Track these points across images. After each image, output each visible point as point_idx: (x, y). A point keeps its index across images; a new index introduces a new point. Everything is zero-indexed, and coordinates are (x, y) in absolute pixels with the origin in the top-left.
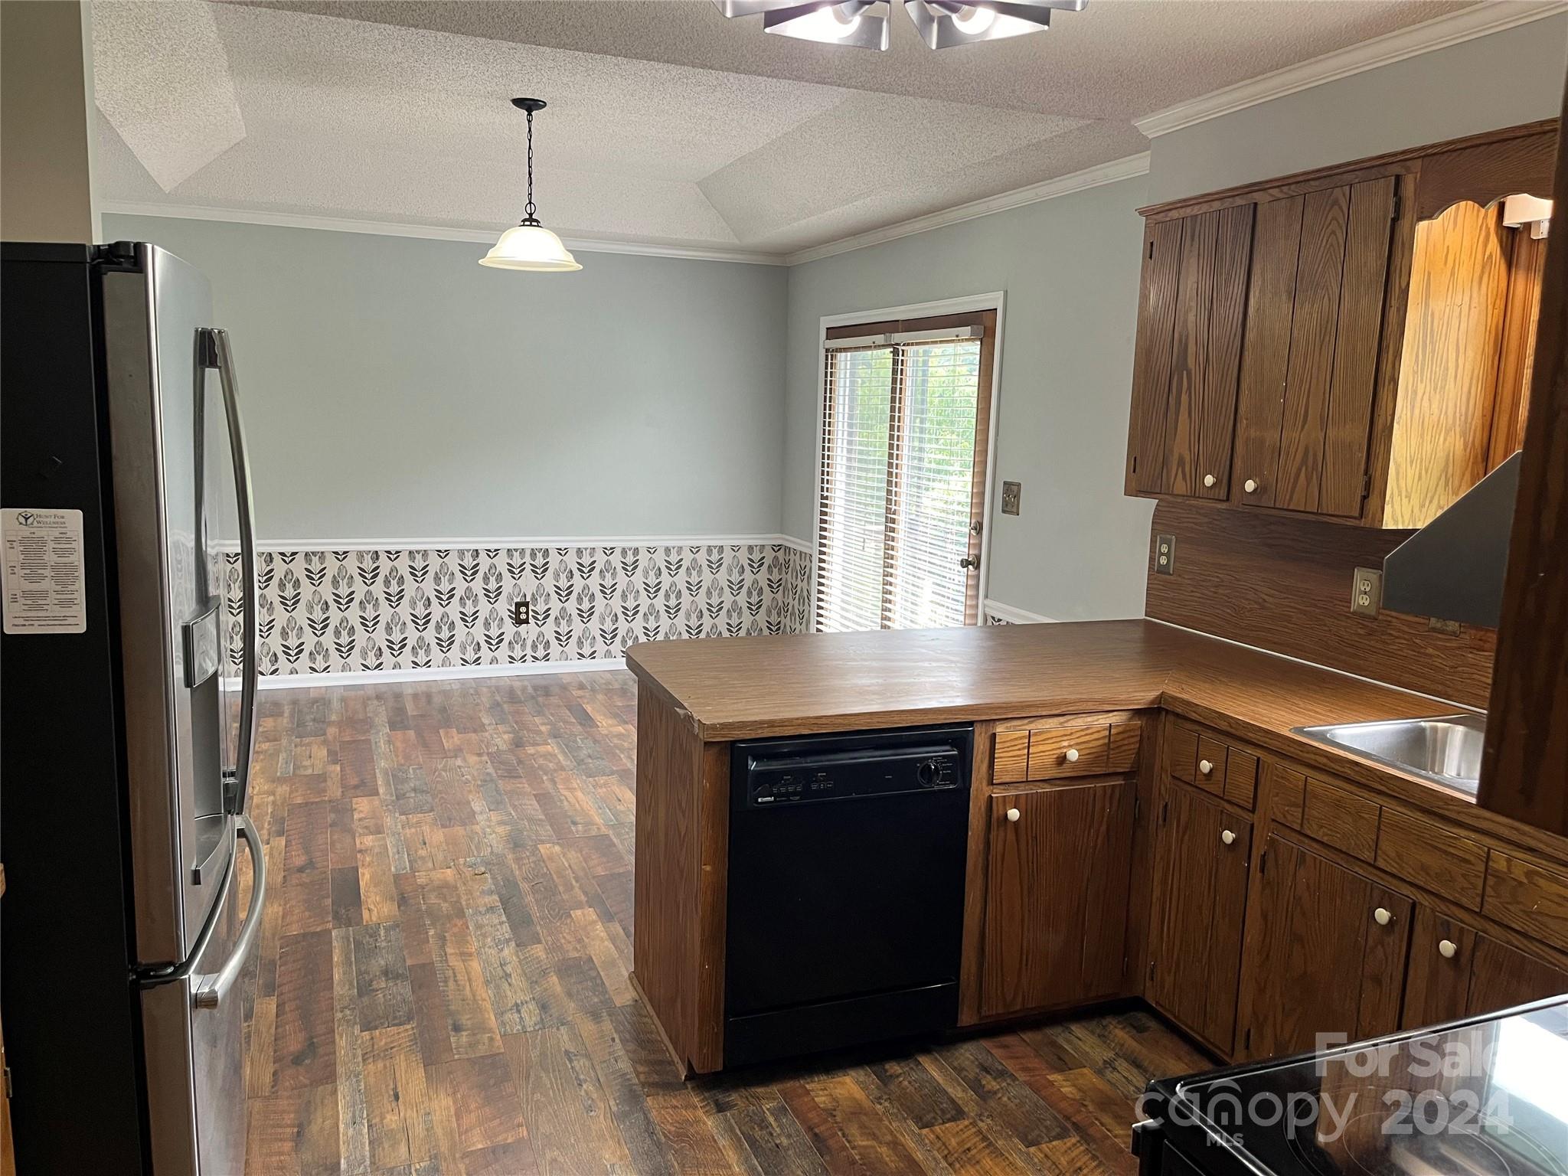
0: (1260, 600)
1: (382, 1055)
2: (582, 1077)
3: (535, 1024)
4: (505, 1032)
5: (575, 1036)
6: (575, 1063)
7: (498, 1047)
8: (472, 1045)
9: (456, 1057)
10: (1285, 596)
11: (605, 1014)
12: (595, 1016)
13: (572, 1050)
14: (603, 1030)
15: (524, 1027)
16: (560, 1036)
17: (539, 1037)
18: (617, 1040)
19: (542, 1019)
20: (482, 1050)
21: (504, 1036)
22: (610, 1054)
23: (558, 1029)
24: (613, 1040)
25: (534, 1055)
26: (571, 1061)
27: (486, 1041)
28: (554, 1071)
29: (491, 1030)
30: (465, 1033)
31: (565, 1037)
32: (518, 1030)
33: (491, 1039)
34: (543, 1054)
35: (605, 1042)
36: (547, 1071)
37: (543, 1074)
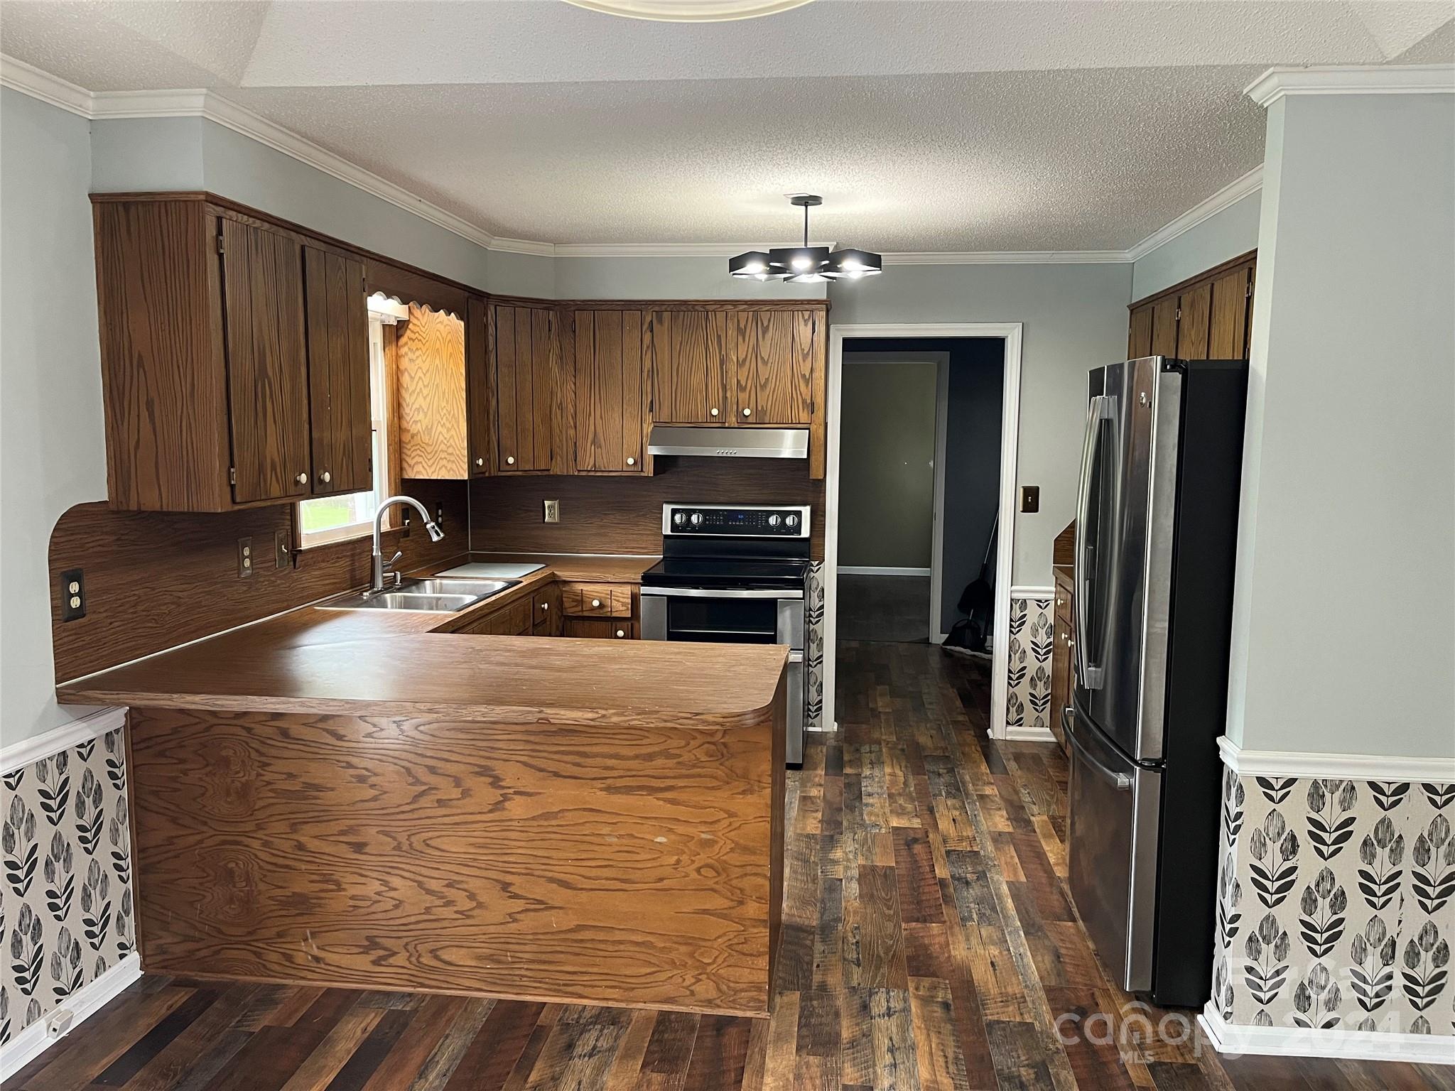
0: (175, 600)
1: (1010, 998)
2: (854, 947)
3: (877, 993)
4: (905, 992)
5: (847, 975)
6: (855, 956)
7: (913, 981)
8: (934, 987)
9: (947, 982)
10: (194, 585)
11: (813, 988)
12: (823, 987)
13: (853, 966)
14: (823, 975)
15: (888, 993)
16: (860, 978)
17: (877, 981)
18: (815, 965)
19: (870, 996)
20: (926, 982)
21: (906, 990)
22: (826, 957)
23: (859, 984)
24: (818, 966)
25: (884, 970)
26: (858, 959)
27: (922, 988)
28: (873, 956)
29: (917, 997)
30: (940, 1000)
31: (855, 977)
32: (893, 991)
33: (917, 989)
34: (878, 968)
35: (825, 966)
36: (878, 956)
37: (882, 955)
